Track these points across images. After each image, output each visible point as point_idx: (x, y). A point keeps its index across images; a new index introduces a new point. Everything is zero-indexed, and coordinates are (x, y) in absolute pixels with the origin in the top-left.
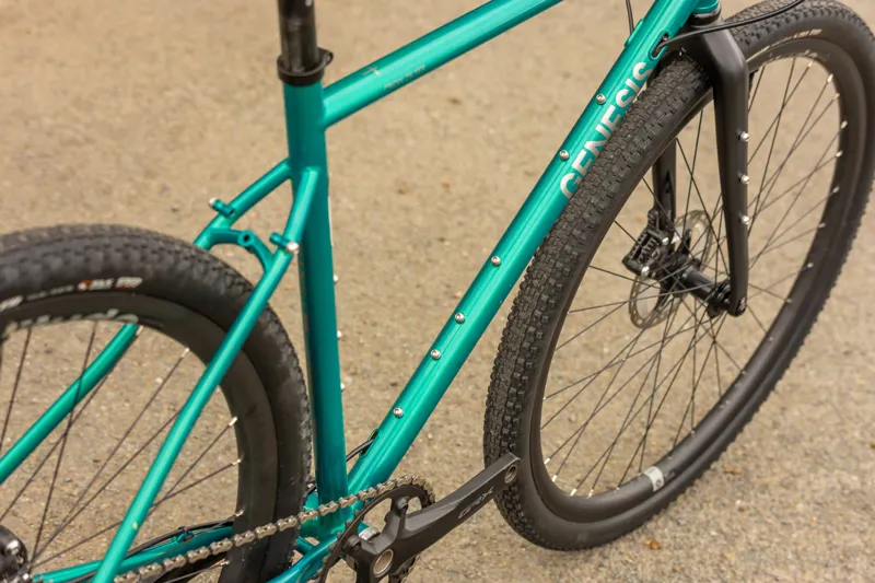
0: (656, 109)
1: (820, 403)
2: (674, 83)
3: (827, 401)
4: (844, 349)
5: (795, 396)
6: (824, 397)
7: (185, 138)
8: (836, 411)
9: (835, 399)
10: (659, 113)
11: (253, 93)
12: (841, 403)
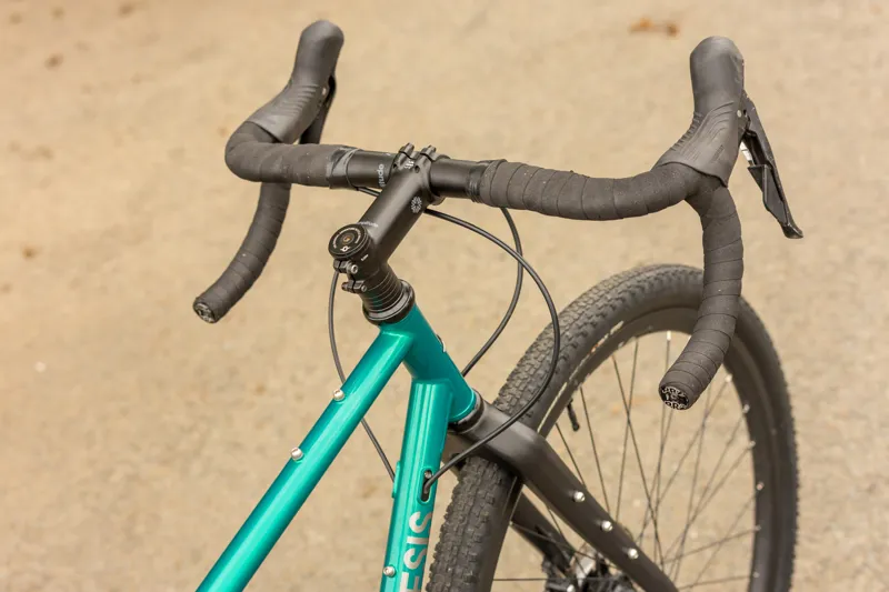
0: (465, 527)
1: (858, 572)
2: (474, 489)
3: (865, 565)
4: (866, 485)
5: (830, 574)
6: (859, 561)
7: (140, 529)
8: (878, 575)
9: (872, 559)
10: (470, 530)
11: (196, 436)
12: (879, 560)
